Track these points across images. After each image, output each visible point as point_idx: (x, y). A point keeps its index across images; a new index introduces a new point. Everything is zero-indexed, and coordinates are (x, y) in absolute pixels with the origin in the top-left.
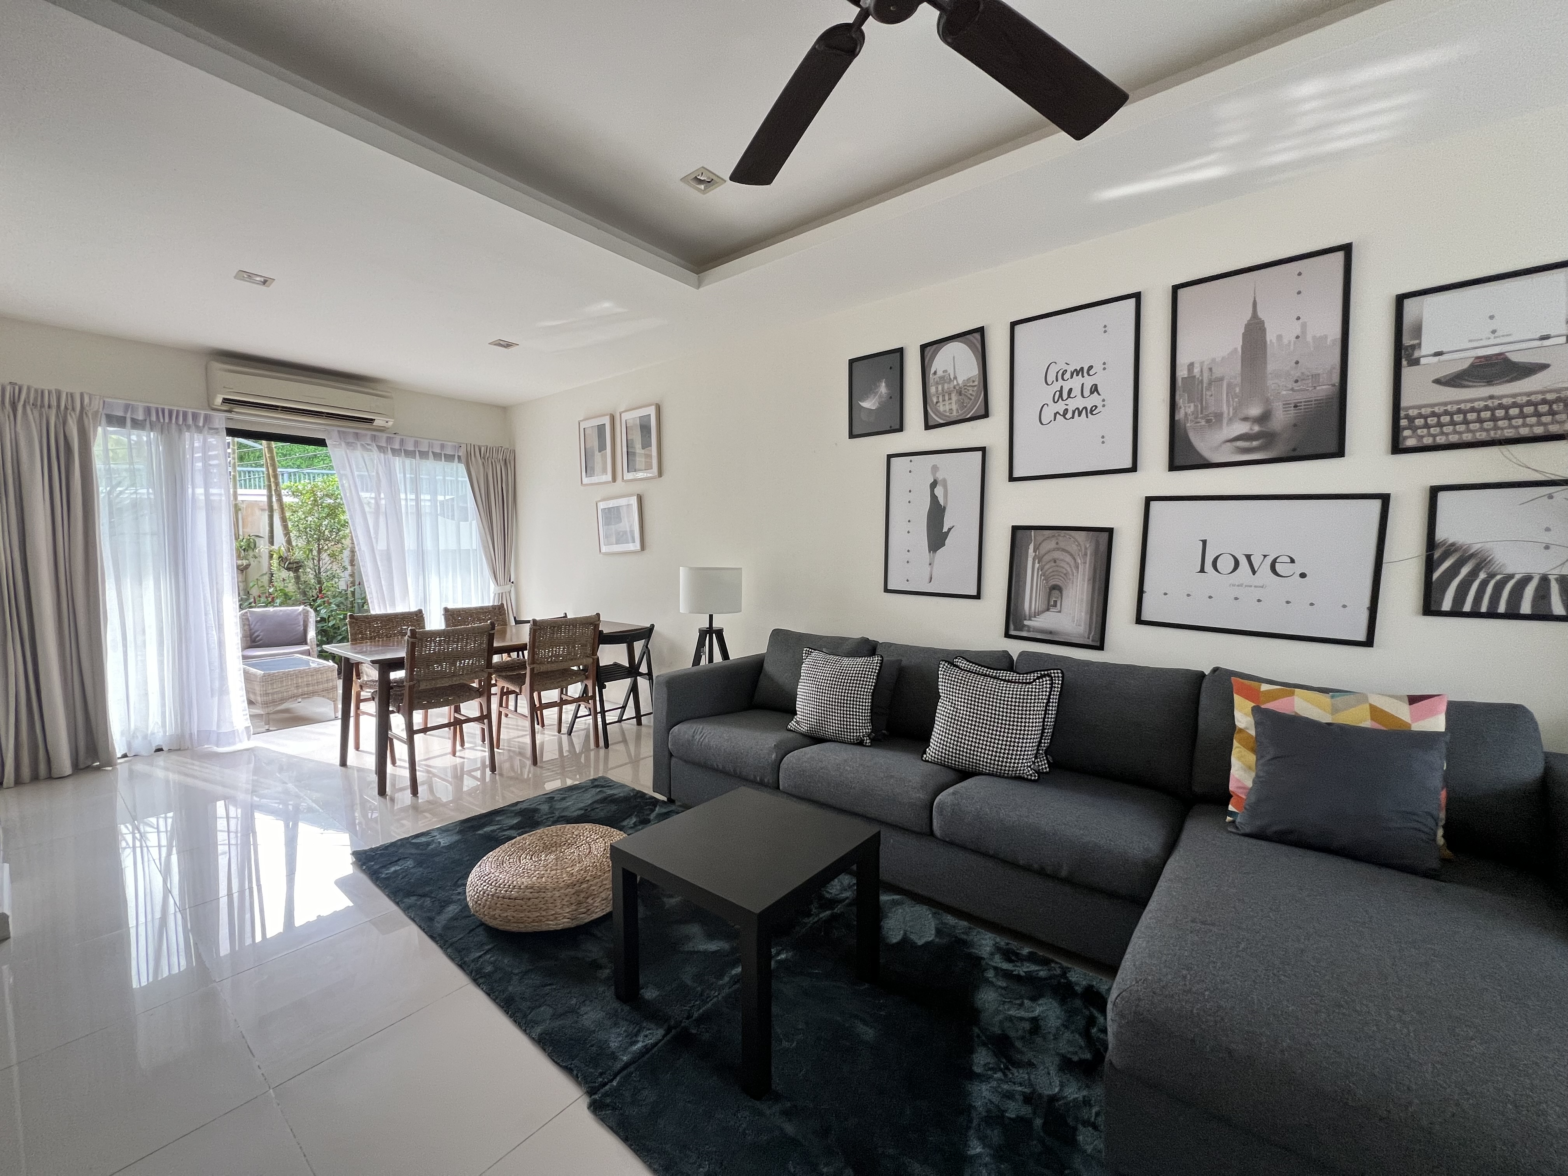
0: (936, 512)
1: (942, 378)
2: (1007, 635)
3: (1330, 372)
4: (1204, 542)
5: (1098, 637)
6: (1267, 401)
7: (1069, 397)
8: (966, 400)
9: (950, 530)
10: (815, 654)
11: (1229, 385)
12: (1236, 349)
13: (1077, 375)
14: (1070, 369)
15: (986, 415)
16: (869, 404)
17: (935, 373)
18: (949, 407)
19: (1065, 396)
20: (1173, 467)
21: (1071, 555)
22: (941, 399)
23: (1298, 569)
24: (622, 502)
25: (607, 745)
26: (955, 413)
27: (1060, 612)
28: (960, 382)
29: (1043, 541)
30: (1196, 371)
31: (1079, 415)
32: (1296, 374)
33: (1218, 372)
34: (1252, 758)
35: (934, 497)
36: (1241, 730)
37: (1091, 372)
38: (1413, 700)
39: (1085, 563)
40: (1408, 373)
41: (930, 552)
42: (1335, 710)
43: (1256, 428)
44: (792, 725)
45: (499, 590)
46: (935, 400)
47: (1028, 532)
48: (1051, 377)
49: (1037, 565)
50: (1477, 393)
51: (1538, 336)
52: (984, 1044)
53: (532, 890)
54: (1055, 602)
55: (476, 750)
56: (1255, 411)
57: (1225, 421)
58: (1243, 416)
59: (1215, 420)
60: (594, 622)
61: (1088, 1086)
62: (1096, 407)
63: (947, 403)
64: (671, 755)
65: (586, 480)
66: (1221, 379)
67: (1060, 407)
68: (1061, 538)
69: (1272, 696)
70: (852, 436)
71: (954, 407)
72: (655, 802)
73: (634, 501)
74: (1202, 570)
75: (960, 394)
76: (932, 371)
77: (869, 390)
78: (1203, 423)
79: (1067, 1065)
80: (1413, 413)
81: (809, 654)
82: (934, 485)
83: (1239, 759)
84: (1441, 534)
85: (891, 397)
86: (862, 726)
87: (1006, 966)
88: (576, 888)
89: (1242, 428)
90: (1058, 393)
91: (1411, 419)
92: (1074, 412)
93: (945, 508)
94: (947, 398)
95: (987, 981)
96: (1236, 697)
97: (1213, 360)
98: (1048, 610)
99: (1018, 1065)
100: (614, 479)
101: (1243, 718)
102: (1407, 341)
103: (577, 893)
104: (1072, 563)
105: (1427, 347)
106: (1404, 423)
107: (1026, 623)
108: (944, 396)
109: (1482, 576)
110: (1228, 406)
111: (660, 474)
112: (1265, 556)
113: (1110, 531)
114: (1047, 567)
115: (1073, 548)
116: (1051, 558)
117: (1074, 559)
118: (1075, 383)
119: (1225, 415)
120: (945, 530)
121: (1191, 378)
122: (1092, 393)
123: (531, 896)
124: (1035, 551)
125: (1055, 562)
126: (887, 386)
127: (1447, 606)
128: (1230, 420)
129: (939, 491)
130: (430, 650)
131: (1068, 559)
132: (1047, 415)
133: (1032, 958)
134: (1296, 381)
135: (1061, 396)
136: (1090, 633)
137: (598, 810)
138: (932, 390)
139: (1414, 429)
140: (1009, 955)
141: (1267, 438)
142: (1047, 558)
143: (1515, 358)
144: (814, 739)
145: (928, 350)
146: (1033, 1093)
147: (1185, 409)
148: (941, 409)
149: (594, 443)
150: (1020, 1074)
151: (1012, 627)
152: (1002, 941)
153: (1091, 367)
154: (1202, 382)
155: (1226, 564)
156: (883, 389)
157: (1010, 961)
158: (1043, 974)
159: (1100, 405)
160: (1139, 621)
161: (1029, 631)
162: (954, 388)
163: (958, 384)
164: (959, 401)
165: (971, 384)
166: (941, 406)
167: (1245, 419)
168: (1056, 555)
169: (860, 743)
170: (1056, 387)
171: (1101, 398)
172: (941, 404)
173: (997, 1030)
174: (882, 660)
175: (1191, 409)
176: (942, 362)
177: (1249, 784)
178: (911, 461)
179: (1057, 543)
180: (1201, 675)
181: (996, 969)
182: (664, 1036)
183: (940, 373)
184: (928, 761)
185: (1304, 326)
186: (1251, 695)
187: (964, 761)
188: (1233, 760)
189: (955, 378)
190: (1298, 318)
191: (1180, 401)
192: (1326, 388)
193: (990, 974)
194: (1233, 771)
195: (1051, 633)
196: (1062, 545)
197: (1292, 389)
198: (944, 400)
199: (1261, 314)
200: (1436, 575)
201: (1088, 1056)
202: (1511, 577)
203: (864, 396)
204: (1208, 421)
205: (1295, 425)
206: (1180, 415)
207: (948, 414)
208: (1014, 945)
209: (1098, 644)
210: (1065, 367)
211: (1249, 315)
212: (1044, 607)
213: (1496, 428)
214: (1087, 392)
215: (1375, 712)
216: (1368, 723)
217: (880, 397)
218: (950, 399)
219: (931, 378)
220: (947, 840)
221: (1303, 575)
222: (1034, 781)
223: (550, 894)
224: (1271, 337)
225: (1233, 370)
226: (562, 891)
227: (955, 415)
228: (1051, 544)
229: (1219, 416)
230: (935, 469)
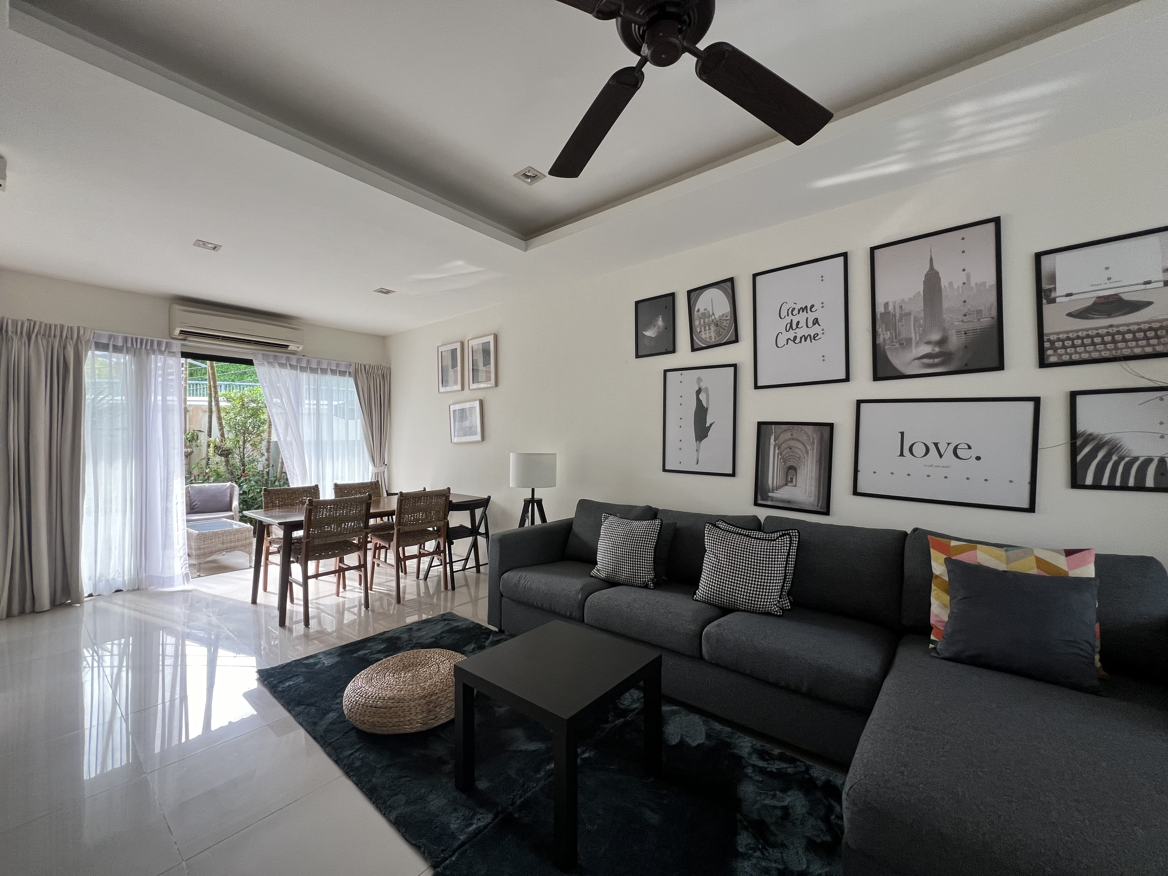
0: (701, 412)
1: (703, 314)
2: (756, 504)
3: (990, 309)
4: (902, 434)
5: (825, 505)
6: (944, 330)
7: (797, 327)
8: (721, 330)
9: (711, 425)
10: (611, 518)
11: (916, 320)
12: (919, 292)
13: (803, 311)
14: (798, 307)
15: (736, 341)
16: (650, 333)
17: (698, 311)
18: (709, 335)
19: (794, 326)
20: (876, 378)
21: (803, 443)
22: (703, 329)
23: (974, 453)
24: (467, 405)
25: (453, 588)
26: (713, 339)
27: (795, 486)
28: (717, 317)
29: (781, 433)
30: (891, 308)
31: (805, 340)
32: (966, 310)
33: (907, 308)
34: (947, 598)
35: (699, 401)
36: (937, 576)
37: (813, 310)
38: (1069, 553)
39: (813, 449)
40: (1047, 309)
41: (696, 441)
42: (1008, 561)
43: (937, 350)
44: (594, 572)
45: (376, 470)
46: (699, 330)
47: (770, 426)
48: (784, 313)
49: (777, 451)
50: (1101, 323)
51: (1142, 282)
52: (746, 828)
53: (393, 701)
54: (792, 479)
55: (355, 591)
56: (936, 337)
57: (914, 344)
58: (926, 340)
59: (906, 344)
60: (445, 494)
61: (829, 864)
62: (818, 335)
63: (707, 332)
64: (502, 595)
65: (442, 389)
66: (909, 314)
67: (791, 334)
68: (794, 432)
69: (960, 550)
70: (638, 356)
71: (713, 335)
72: (489, 632)
73: (477, 404)
74: (902, 455)
75: (717, 326)
76: (696, 309)
77: (650, 324)
78: (897, 345)
79: (812, 846)
80: (1053, 338)
81: (606, 518)
82: (699, 392)
83: (937, 599)
84: (1081, 427)
85: (666, 329)
86: (647, 573)
87: (761, 764)
88: (427, 699)
89: (927, 349)
90: (789, 324)
91: (1052, 343)
92: (801, 338)
93: (707, 409)
94: (707, 328)
95: (746, 776)
96: (932, 550)
97: (903, 300)
98: (786, 485)
99: (774, 846)
100: (463, 388)
101: (938, 567)
102: (1045, 286)
103: (428, 703)
104: (803, 449)
105: (1061, 290)
106: (1047, 345)
107: (770, 494)
108: (705, 327)
109: (1115, 458)
110: (915, 333)
111: (497, 384)
112: (949, 444)
113: (831, 426)
114: (784, 453)
115: (804, 438)
116: (787, 446)
117: (805, 447)
118: (802, 317)
119: (914, 339)
120: (708, 425)
121: (887, 313)
122: (814, 324)
123: (392, 705)
124: (775, 441)
125: (791, 449)
126: (663, 320)
127: (1089, 481)
128: (917, 343)
129: (702, 396)
130: (323, 515)
131: (800, 446)
132: (782, 341)
133: (782, 758)
134: (965, 315)
135: (791, 327)
136: (818, 502)
137: (445, 638)
138: (697, 323)
139: (1055, 350)
140: (763, 755)
141: (946, 357)
142: (784, 446)
143: (1125, 297)
144: (610, 583)
145: (693, 294)
146: (785, 869)
147: (884, 335)
148: (704, 336)
149: (448, 361)
150: (775, 853)
151: (759, 497)
152: (759, 744)
153: (812, 306)
154: (895, 316)
155: (920, 450)
156: (660, 322)
157: (764, 760)
158: (790, 770)
159: (820, 333)
160: (856, 493)
161: (772, 501)
162: (713, 321)
163: (715, 319)
164: (716, 330)
165: (725, 318)
166: (703, 334)
167: (929, 343)
168: (792, 443)
169: (646, 586)
170: (788, 320)
171: (820, 328)
172: (703, 333)
173: (755, 816)
174: (662, 523)
175: (888, 335)
176: (703, 303)
177: (946, 618)
178: (681, 374)
179: (792, 435)
180: (905, 534)
181: (754, 766)
182: (493, 819)
183: (702, 311)
184: (697, 600)
185: (968, 276)
186: (943, 549)
187: (725, 601)
188: (933, 600)
189: (713, 314)
190: (964, 270)
191: (879, 330)
192: (987, 319)
193: (749, 771)
194: (933, 608)
195: (789, 502)
196: (795, 436)
197: (962, 321)
198: (705, 330)
199: (936, 267)
200: (1079, 458)
201: (828, 838)
202: (1136, 459)
203: (647, 327)
204: (901, 345)
205: (966, 347)
206: (880, 340)
207: (708, 340)
208: (768, 746)
209: (825, 510)
210: (794, 306)
211: (927, 267)
212: (783, 482)
213: (1116, 348)
214: (810, 324)
215: (1040, 562)
216: (1034, 571)
217: (658, 328)
218: (710, 329)
219: (696, 314)
220: (713, 662)
221: (978, 458)
222: (780, 616)
223: (407, 704)
224: (944, 283)
225: (917, 308)
226: (417, 702)
227: (713, 341)
228: (788, 435)
229: (909, 341)
230: (699, 380)
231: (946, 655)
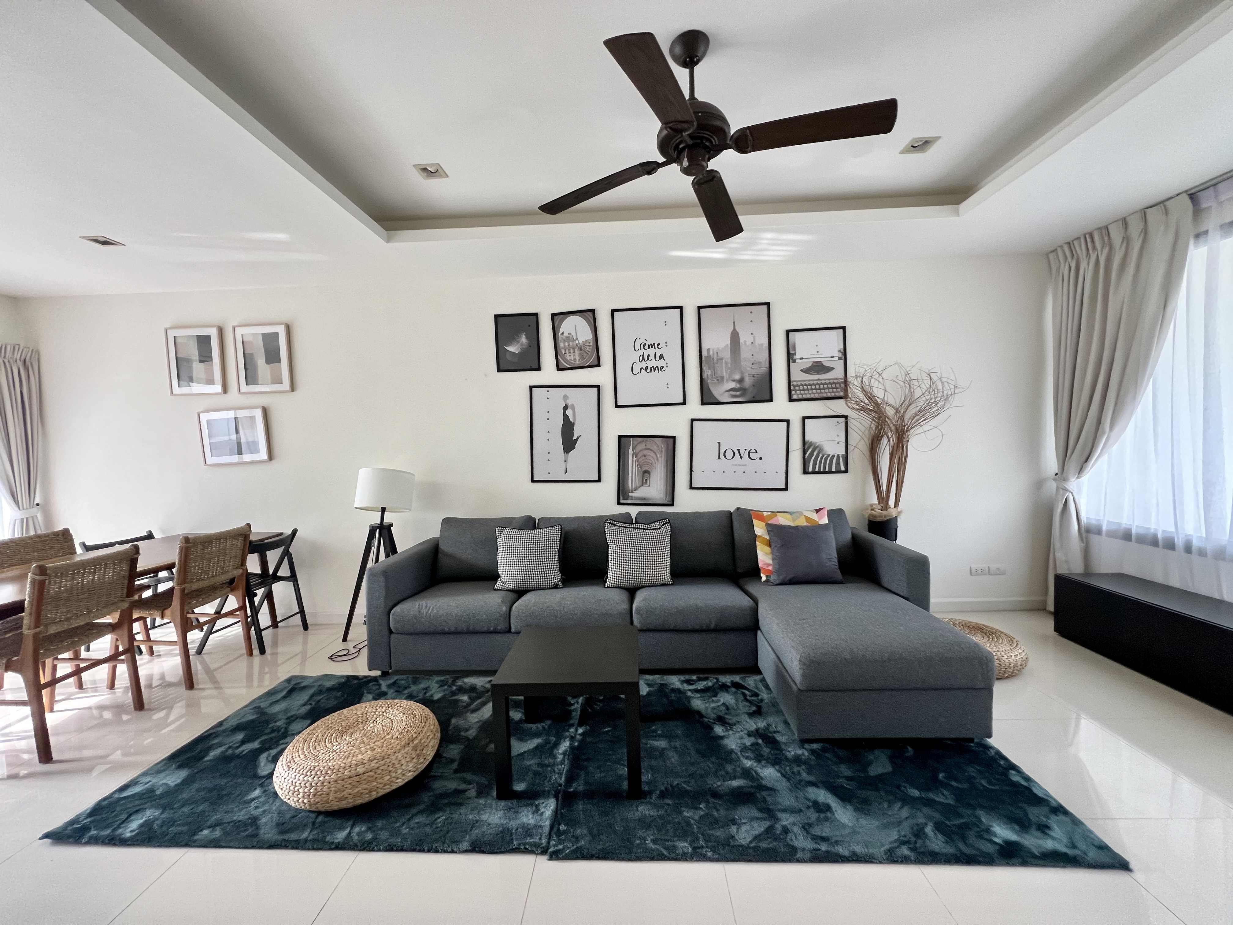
0: (568, 427)
1: (568, 338)
2: (619, 503)
3: (766, 360)
4: (719, 443)
5: (670, 499)
6: (742, 373)
7: (648, 359)
8: (585, 354)
9: (578, 438)
10: (507, 530)
11: (726, 363)
12: (727, 344)
13: (652, 347)
14: (648, 344)
15: (598, 365)
16: (513, 349)
17: (563, 334)
18: (573, 357)
19: (646, 359)
20: (703, 403)
21: (654, 452)
22: (567, 352)
23: (757, 456)
24: (242, 414)
25: (262, 651)
26: (577, 362)
27: (649, 486)
28: (581, 342)
29: (638, 444)
30: (711, 353)
31: (654, 371)
32: (753, 360)
33: (721, 356)
34: (768, 549)
35: (566, 417)
36: (760, 536)
37: (660, 347)
38: (818, 511)
39: (662, 456)
40: (792, 364)
41: (564, 453)
42: (794, 520)
43: (738, 386)
44: (499, 584)
45: (19, 515)
46: (563, 352)
47: (629, 438)
48: (637, 347)
49: (635, 459)
50: (814, 377)
51: (830, 356)
52: (715, 723)
53: (376, 761)
54: (646, 480)
56: (737, 377)
57: (725, 380)
58: (732, 379)
59: (720, 380)
60: (244, 533)
61: (764, 719)
62: (663, 367)
63: (572, 355)
64: (391, 632)
65: (177, 390)
66: (722, 359)
67: (643, 364)
68: (649, 442)
69: (771, 518)
70: (499, 370)
71: (577, 358)
73: (258, 414)
74: (719, 458)
75: (581, 350)
76: (561, 332)
78: (715, 381)
79: (751, 715)
80: (795, 383)
81: (501, 532)
82: (565, 408)
83: (762, 550)
85: (530, 346)
86: (555, 576)
87: (691, 687)
88: (411, 745)
89: (733, 385)
90: (641, 357)
91: (794, 386)
92: (651, 369)
93: (574, 424)
94: (572, 351)
95: (690, 697)
96: (753, 520)
97: (718, 349)
98: (642, 485)
99: (735, 724)
100: (225, 390)
101: (760, 529)
102: (791, 352)
103: (415, 748)
104: (654, 456)
105: (797, 356)
106: (792, 388)
107: (630, 494)
108: (569, 350)
109: (821, 456)
110: (726, 373)
111: (293, 388)
112: (745, 450)
113: (674, 438)
114: (640, 460)
115: (655, 448)
116: (642, 454)
117: (656, 455)
118: (651, 352)
119: (725, 378)
120: (575, 438)
121: (708, 357)
122: (660, 359)
123: (377, 765)
124: (633, 450)
125: (645, 456)
126: (527, 338)
127: (810, 470)
128: (727, 380)
129: (569, 412)
131: (652, 454)
132: (636, 369)
133: (699, 679)
134: (753, 364)
135: (643, 358)
136: (666, 496)
138: (561, 345)
139: (796, 391)
140: (689, 682)
141: (743, 390)
142: (640, 454)
143: (825, 364)
144: (519, 593)
145: (557, 318)
146: (749, 731)
147: (707, 373)
148: (568, 358)
149: (193, 352)
150: (737, 728)
151: (621, 498)
152: (682, 678)
153: (659, 344)
154: (713, 359)
155: (729, 454)
156: (523, 339)
157: (692, 684)
158: (710, 684)
159: (665, 366)
160: (691, 488)
161: (632, 499)
162: (577, 345)
163: (579, 343)
164: (580, 354)
165: (588, 344)
166: (568, 356)
167: (733, 381)
168: (646, 452)
169: (556, 587)
170: (640, 353)
171: (665, 362)
172: (568, 355)
173: (713, 716)
174: (561, 528)
175: (709, 373)
176: (568, 326)
177: (771, 562)
178: (548, 391)
179: (646, 445)
180: (730, 514)
181: (690, 690)
182: (557, 801)
183: (566, 334)
184: (609, 587)
185: (754, 338)
186: (761, 518)
188: (758, 551)
189: (577, 339)
190: (752, 334)
191: (704, 368)
192: (764, 369)
193: (689, 694)
194: (759, 557)
195: (645, 499)
196: (648, 446)
197: (752, 368)
198: (570, 353)
199: (737, 329)
200: (806, 456)
201: (754, 708)
202: (829, 456)
204: (718, 380)
205: (754, 386)
206: (704, 376)
207: (573, 362)
208: (687, 677)
209: (671, 503)
210: (645, 342)
211: (732, 329)
212: (640, 484)
213: (821, 393)
214: (658, 358)
215: (807, 519)
216: (805, 524)
217: (522, 345)
218: (574, 352)
219: (560, 337)
220: (644, 628)
221: (761, 459)
222: (671, 584)
223: (394, 758)
224: (742, 340)
225: (727, 355)
226: (403, 752)
227: (577, 363)
228: (642, 446)
229: (722, 378)
230: (565, 397)
231: (778, 582)
